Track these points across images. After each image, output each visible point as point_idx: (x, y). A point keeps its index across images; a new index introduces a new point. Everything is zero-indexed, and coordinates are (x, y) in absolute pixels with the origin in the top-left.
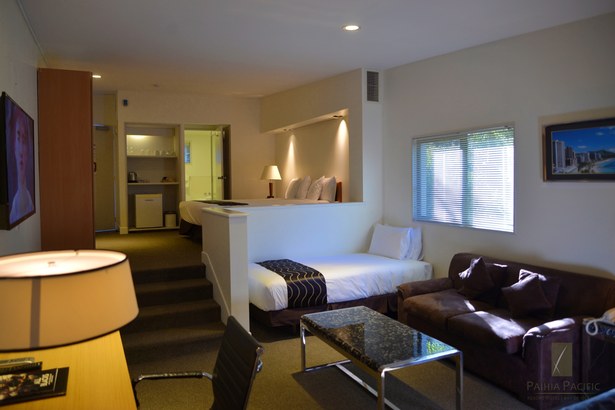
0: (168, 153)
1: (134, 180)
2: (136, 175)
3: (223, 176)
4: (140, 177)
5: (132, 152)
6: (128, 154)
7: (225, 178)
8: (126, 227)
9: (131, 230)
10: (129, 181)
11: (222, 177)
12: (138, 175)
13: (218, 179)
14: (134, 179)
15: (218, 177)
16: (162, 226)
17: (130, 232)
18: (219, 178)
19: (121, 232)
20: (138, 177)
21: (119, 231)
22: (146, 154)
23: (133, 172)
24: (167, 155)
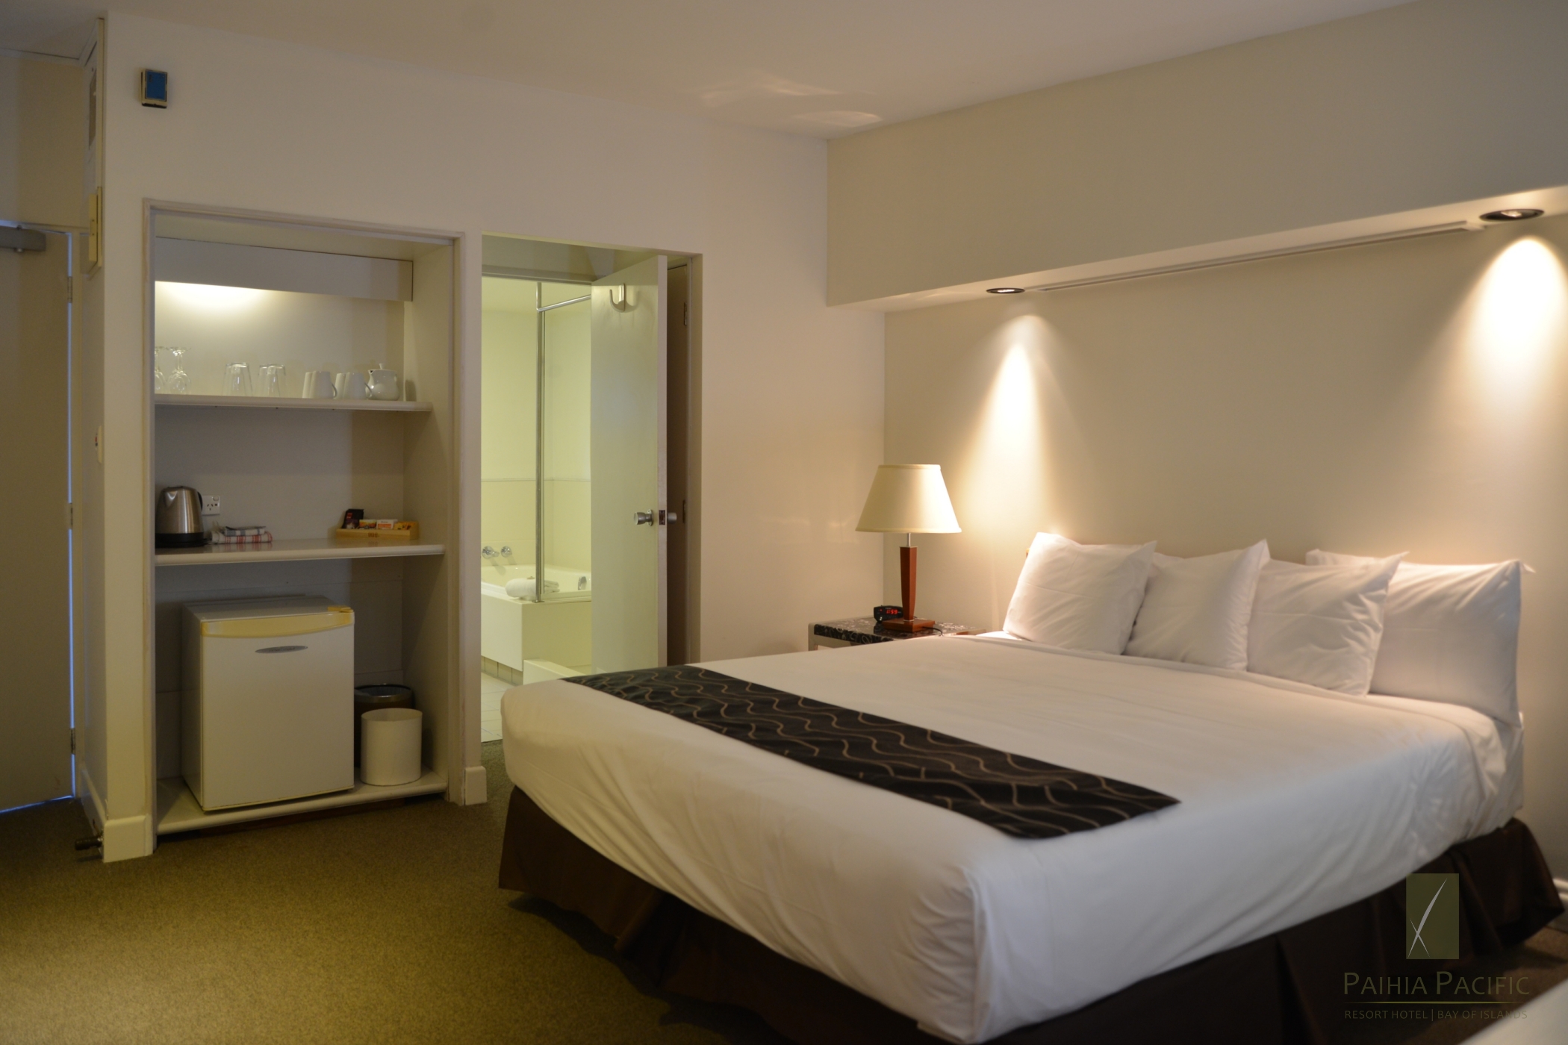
0: (375, 383)
1: (186, 531)
2: (197, 500)
3: (665, 508)
4: (215, 510)
5: (180, 373)
6: (159, 390)
7: (674, 517)
8: (141, 818)
9: (169, 825)
10: (166, 540)
11: (662, 514)
12: (207, 499)
13: (640, 522)
14: (186, 527)
15: (640, 514)
16: (348, 782)
17: (163, 840)
18: (646, 519)
19: (112, 853)
20: (206, 510)
21: (100, 845)
22: (262, 389)
23: (181, 488)
24: (375, 398)
